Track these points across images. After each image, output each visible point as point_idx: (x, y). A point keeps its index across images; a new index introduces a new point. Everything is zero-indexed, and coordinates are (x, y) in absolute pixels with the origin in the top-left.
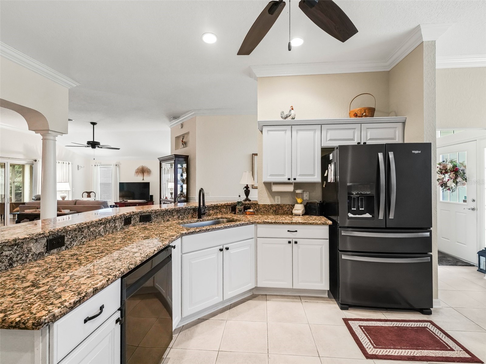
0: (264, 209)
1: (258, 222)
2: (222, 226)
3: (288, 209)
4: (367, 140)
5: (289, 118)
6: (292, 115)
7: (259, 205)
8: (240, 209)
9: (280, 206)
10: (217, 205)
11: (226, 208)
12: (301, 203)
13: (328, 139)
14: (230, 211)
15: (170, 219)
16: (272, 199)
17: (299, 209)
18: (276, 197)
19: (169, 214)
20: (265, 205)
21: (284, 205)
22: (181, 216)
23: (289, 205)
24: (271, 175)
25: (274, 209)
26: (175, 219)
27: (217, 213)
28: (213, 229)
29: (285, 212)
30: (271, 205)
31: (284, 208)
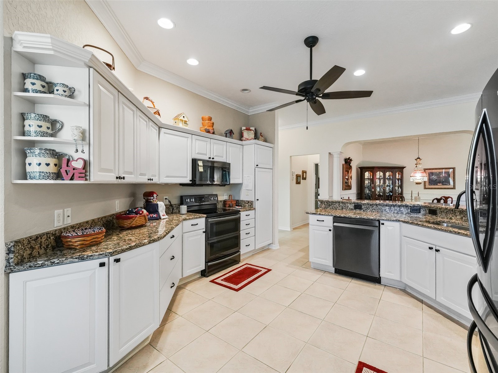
2: (432, 226)
15: (453, 218)
19: (452, 213)
22: (464, 218)
26: (458, 219)
28: (423, 225)
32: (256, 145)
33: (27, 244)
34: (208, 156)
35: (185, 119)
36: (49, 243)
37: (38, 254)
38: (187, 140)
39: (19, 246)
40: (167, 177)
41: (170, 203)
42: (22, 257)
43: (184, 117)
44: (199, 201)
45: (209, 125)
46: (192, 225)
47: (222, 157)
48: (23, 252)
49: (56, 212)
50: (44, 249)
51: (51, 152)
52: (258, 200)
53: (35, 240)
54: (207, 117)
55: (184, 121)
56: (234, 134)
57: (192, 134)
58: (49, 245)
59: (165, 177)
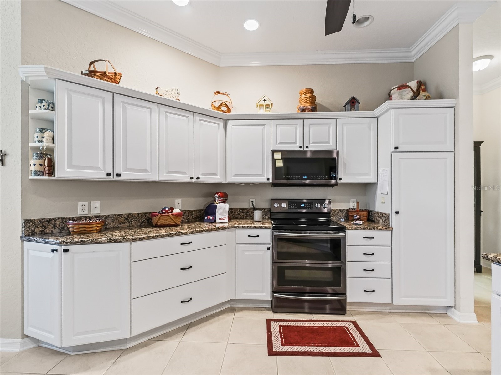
32: (393, 110)
33: (39, 223)
34: (298, 145)
35: (267, 102)
36: (65, 226)
37: (51, 232)
38: (264, 127)
39: (30, 223)
40: (236, 175)
41: (254, 206)
42: (33, 231)
43: (264, 100)
44: (295, 207)
45: (306, 101)
46: (249, 236)
47: (328, 142)
48: (34, 228)
49: (80, 203)
50: (59, 230)
51: (40, 155)
52: (397, 213)
53: (47, 221)
54: (304, 90)
55: (266, 105)
56: (359, 103)
57: (271, 119)
58: (65, 227)
59: (234, 176)
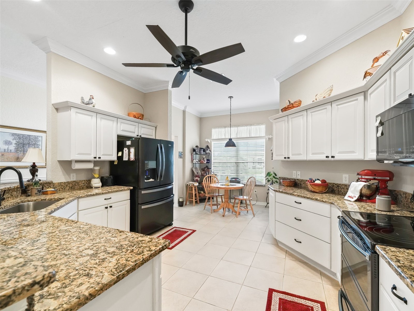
0: (60, 187)
1: (81, 196)
3: (84, 184)
4: (141, 134)
5: (91, 105)
6: (93, 103)
7: (54, 183)
8: (40, 190)
9: (77, 182)
10: (11, 187)
11: (17, 191)
12: (98, 178)
13: (121, 129)
14: (20, 194)
16: (67, 176)
17: (96, 182)
18: (72, 175)
20: (61, 183)
21: (80, 181)
23: (84, 180)
24: (79, 154)
25: (71, 186)
27: (8, 198)
29: (81, 188)
30: (67, 182)
31: (80, 183)
